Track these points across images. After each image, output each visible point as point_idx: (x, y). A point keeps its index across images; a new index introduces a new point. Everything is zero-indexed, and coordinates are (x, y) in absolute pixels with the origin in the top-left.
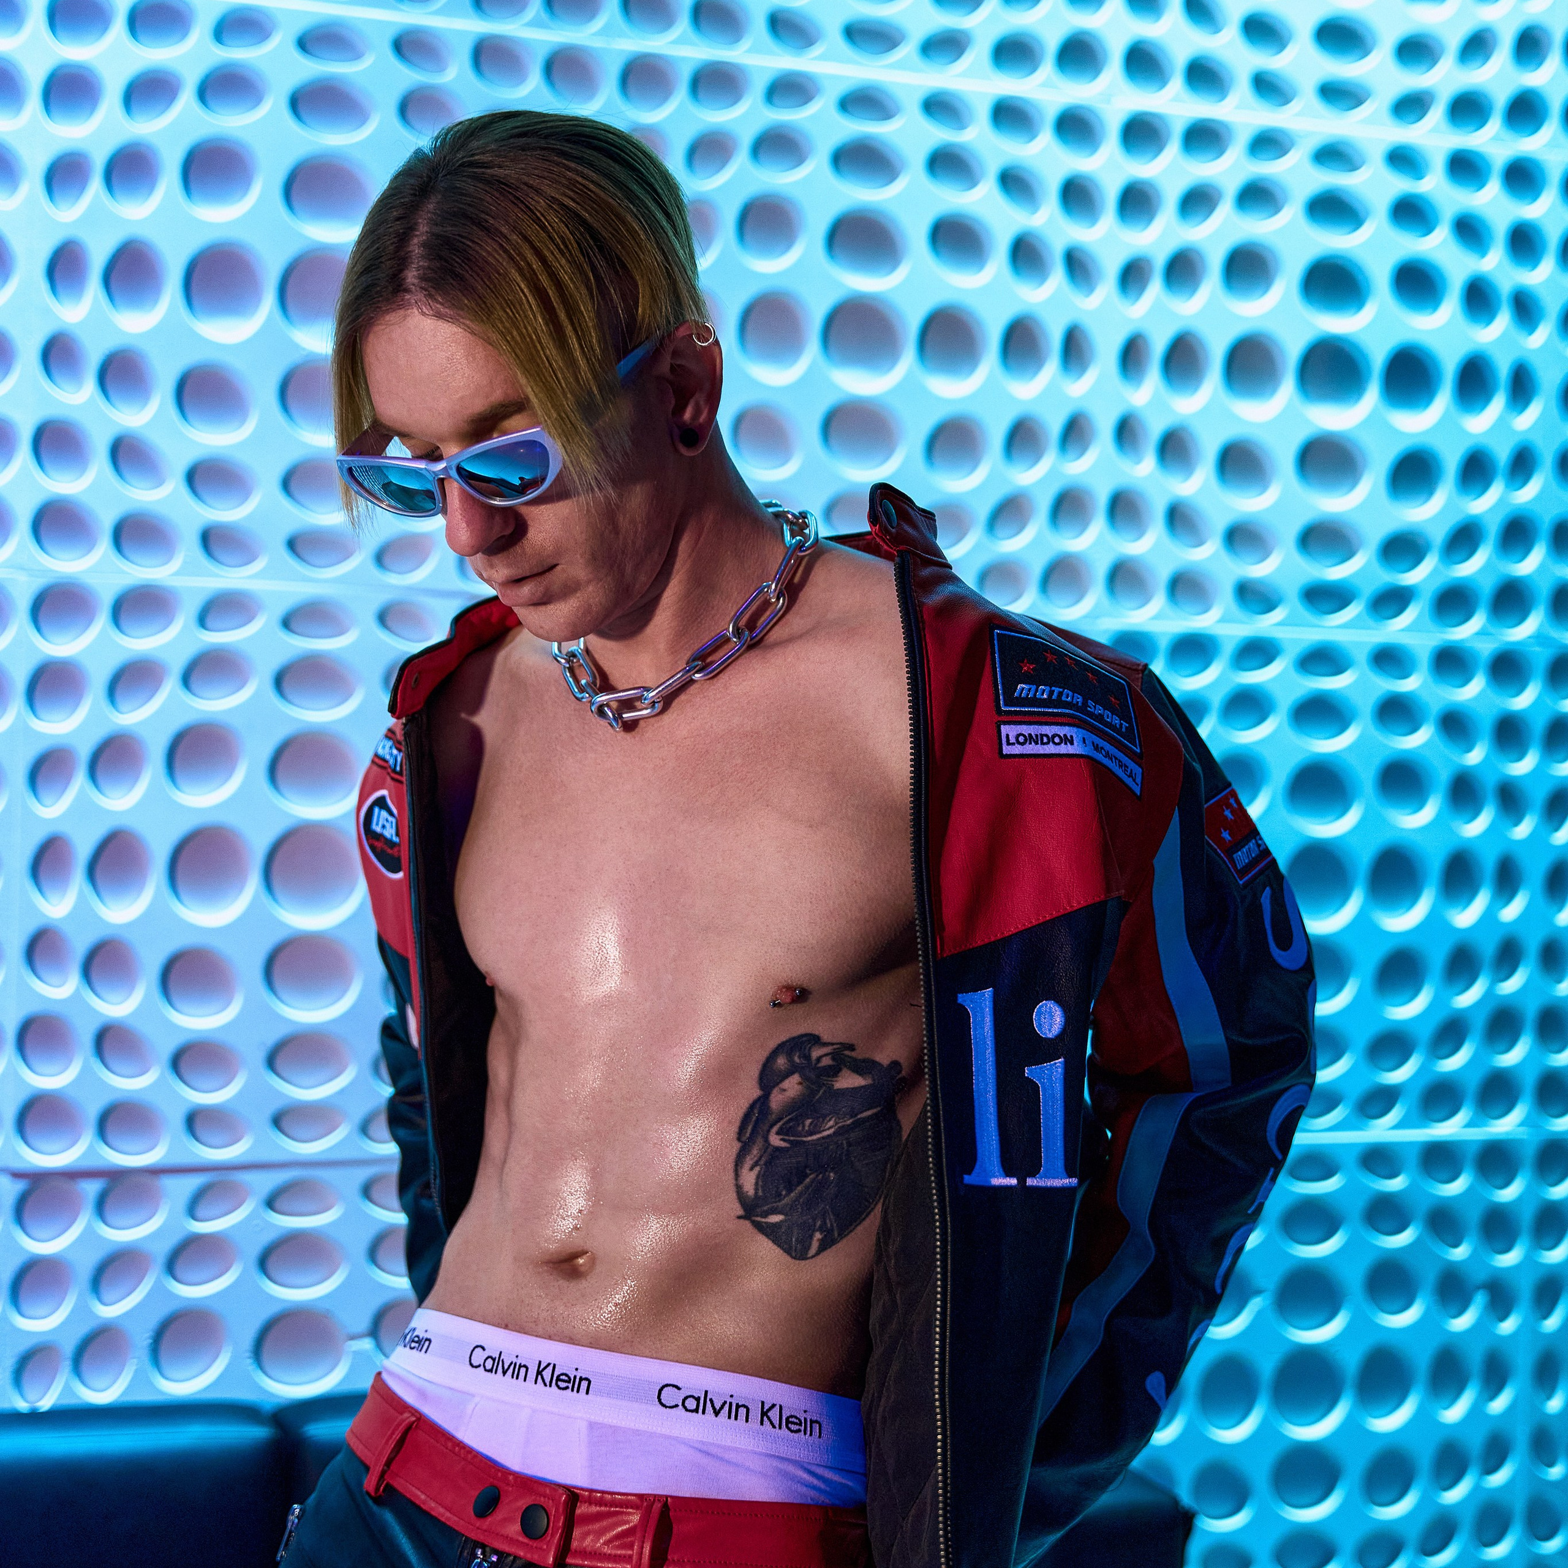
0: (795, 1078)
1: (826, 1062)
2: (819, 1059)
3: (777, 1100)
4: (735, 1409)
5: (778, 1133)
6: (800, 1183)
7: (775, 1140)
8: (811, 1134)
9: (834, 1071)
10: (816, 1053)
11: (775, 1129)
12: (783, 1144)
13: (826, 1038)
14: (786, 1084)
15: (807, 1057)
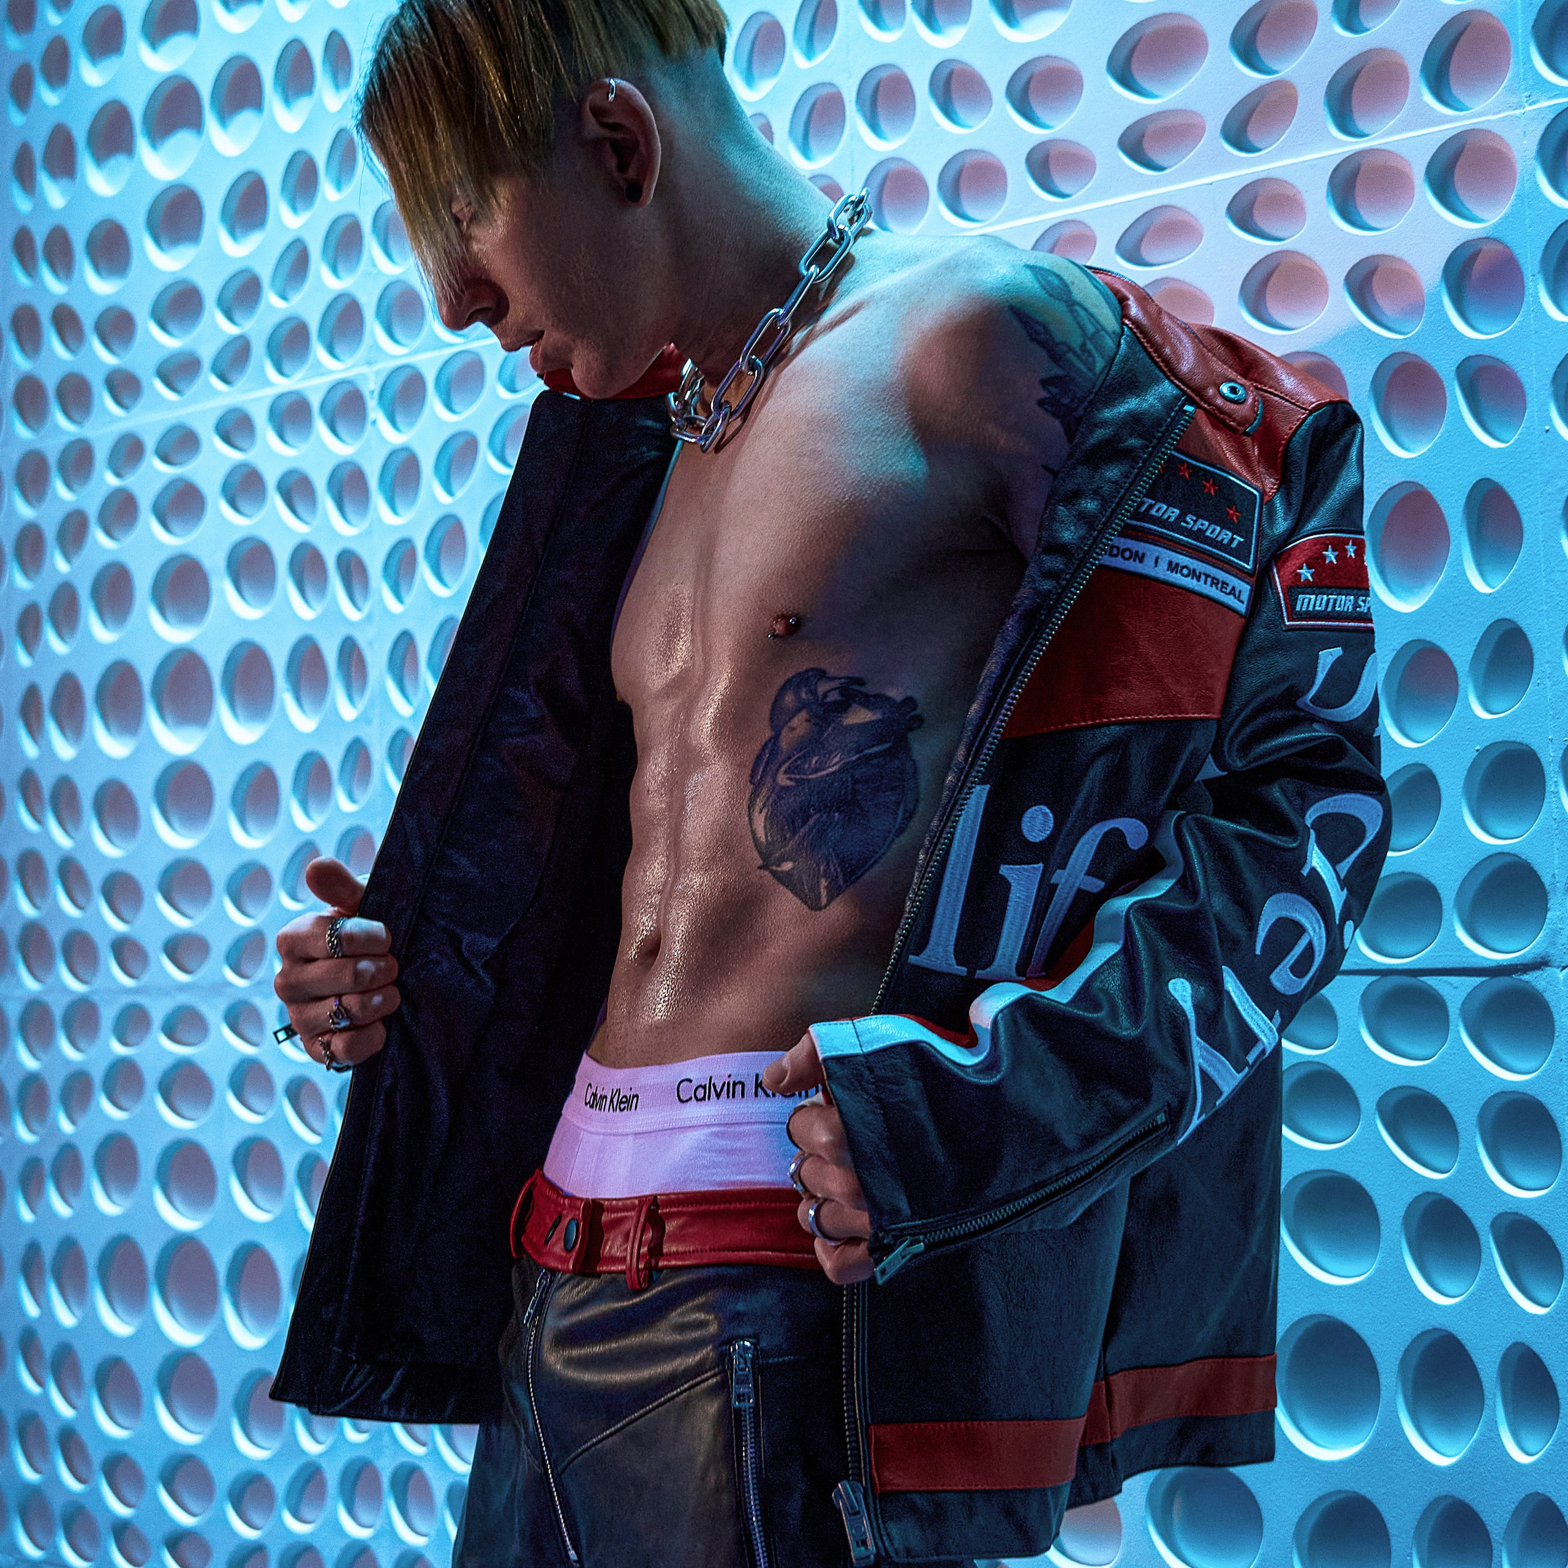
0: (803, 715)
1: (834, 697)
2: (825, 695)
3: (786, 740)
4: (733, 1089)
5: (785, 772)
6: (804, 823)
7: (783, 780)
8: (817, 771)
9: (842, 707)
10: (822, 688)
11: (783, 769)
12: (789, 783)
13: (832, 672)
14: (795, 722)
15: (813, 692)
